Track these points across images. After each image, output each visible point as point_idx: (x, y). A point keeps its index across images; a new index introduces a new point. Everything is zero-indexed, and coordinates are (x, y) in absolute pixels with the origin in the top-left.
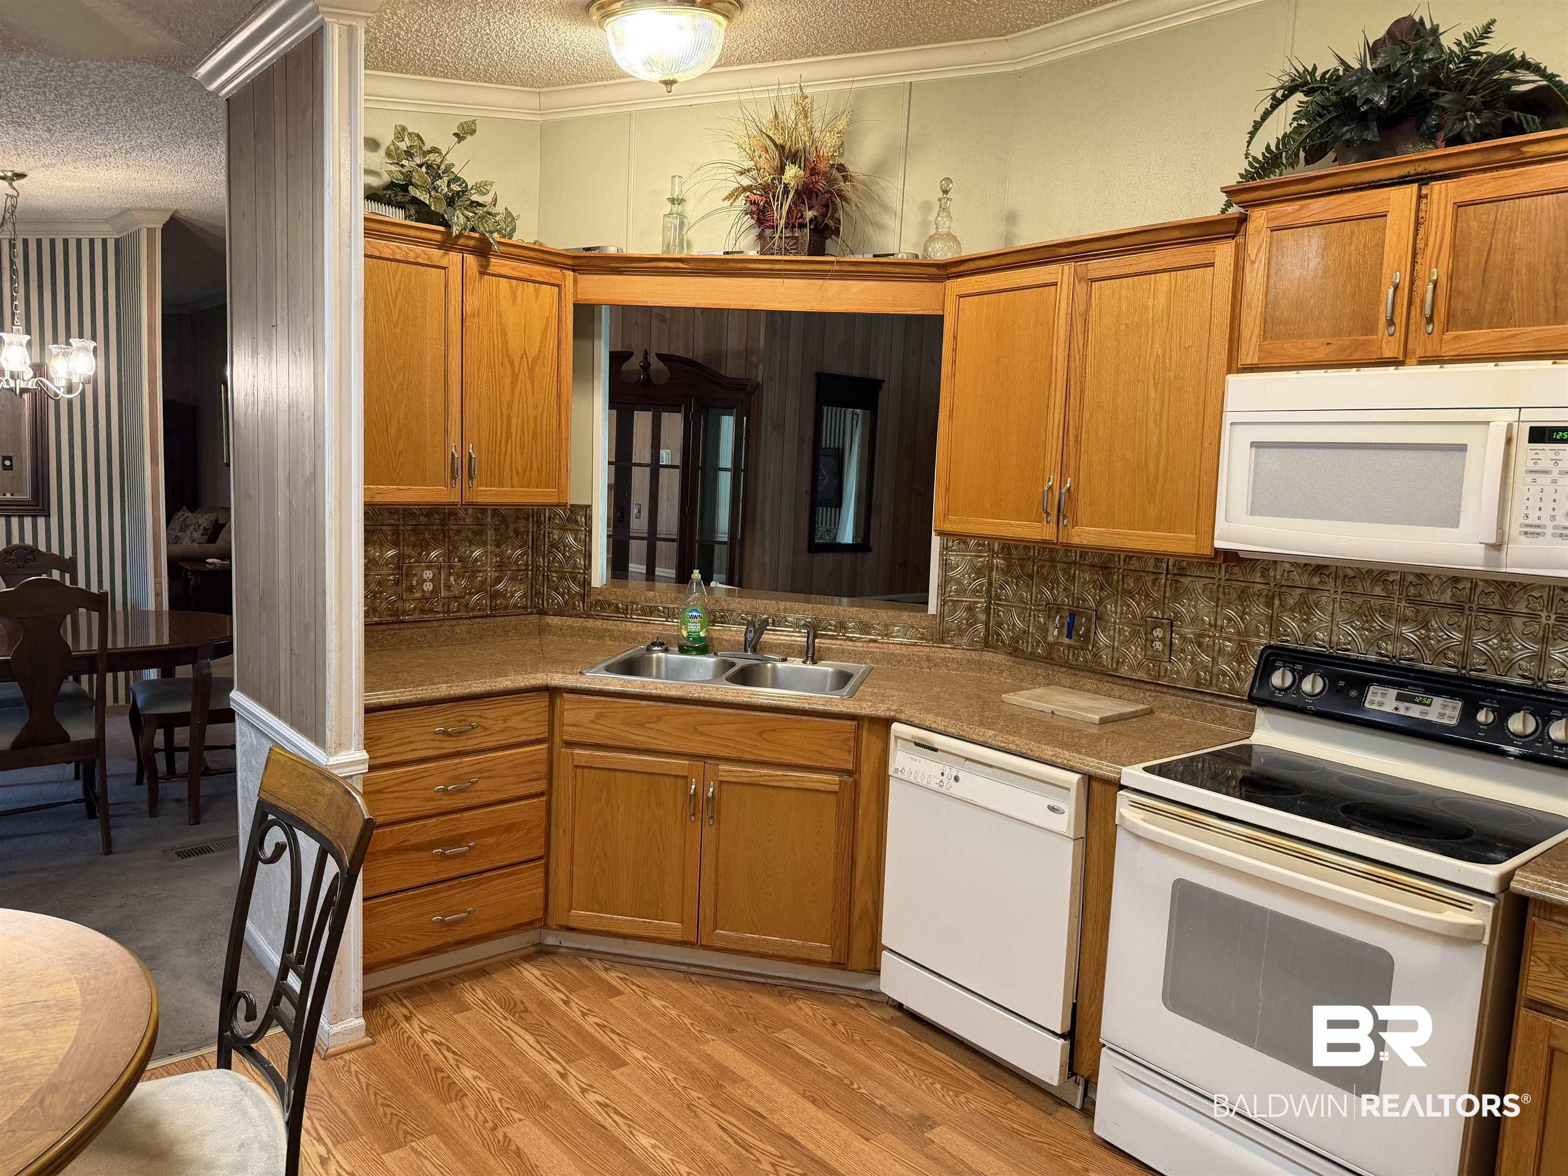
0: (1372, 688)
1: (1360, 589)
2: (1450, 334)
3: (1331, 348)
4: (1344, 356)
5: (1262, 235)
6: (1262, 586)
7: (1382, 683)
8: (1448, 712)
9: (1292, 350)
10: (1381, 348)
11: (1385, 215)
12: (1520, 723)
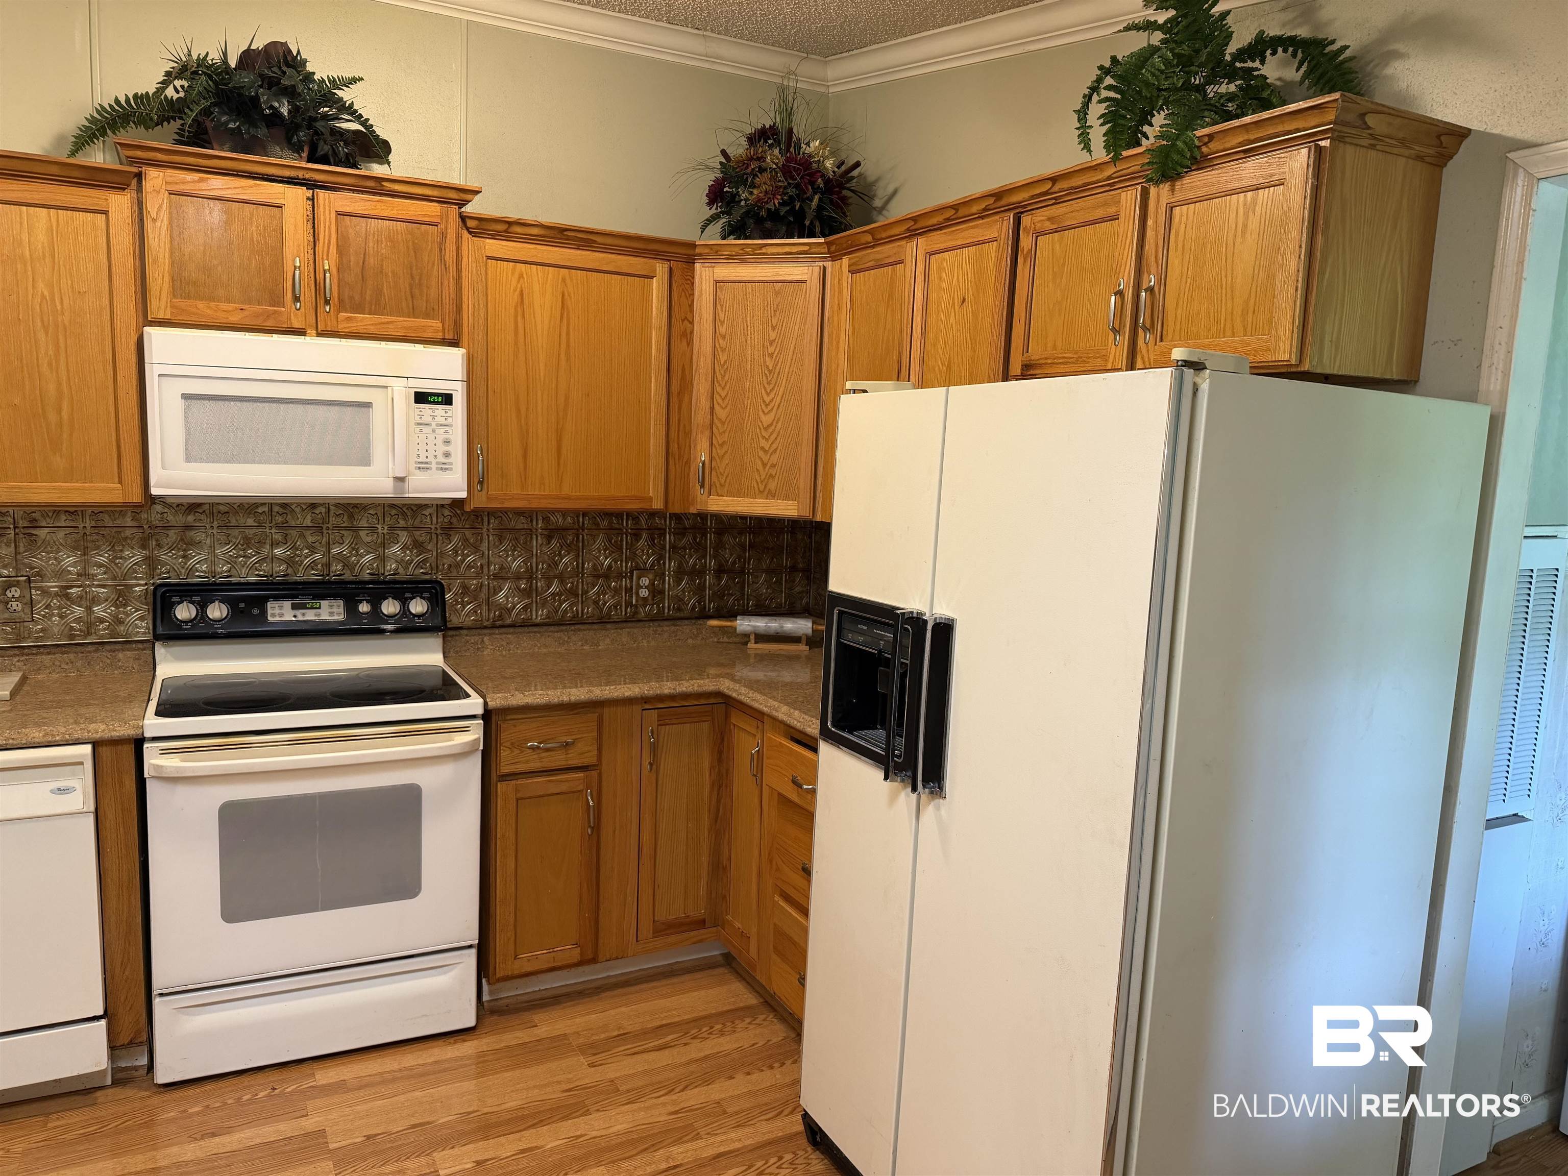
0: (268, 603)
1: (234, 523)
2: (343, 315)
3: (246, 313)
4: (258, 322)
5: (161, 196)
6: (135, 530)
7: (277, 598)
8: (335, 610)
9: (204, 309)
10: (290, 319)
11: (281, 207)
12: (390, 607)
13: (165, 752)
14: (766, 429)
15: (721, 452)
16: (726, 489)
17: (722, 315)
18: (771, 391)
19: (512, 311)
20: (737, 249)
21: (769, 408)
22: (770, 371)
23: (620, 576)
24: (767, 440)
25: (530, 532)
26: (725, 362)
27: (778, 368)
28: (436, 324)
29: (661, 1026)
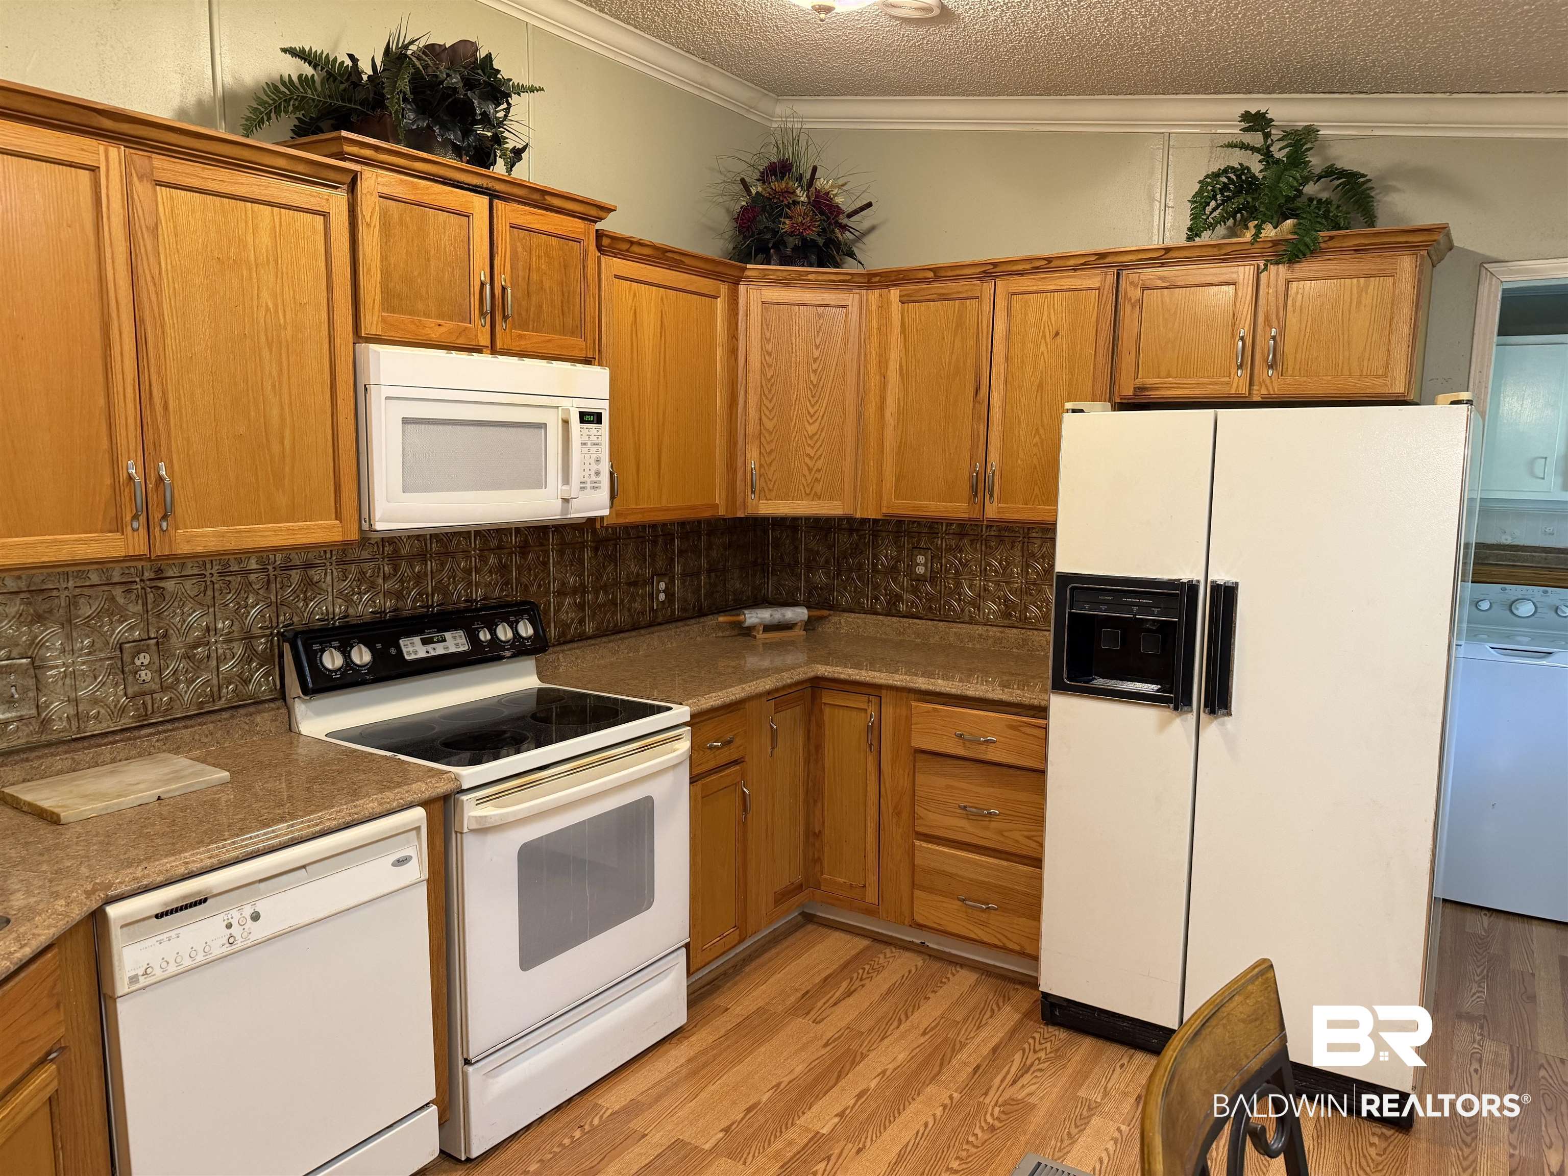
0: (400, 641)
2: (517, 332)
3: (442, 329)
4: (451, 339)
5: (372, 200)
7: (406, 635)
8: (459, 641)
9: (409, 324)
10: (476, 336)
11: (468, 217)
12: (504, 633)
13: (481, 801)
14: (811, 438)
15: (769, 460)
16: (774, 493)
17: (768, 334)
18: (816, 403)
19: (629, 329)
20: (785, 274)
21: (814, 418)
22: (814, 386)
23: (645, 583)
24: (812, 448)
25: (583, 545)
26: (772, 377)
27: (821, 383)
28: (580, 342)
29: (826, 979)
